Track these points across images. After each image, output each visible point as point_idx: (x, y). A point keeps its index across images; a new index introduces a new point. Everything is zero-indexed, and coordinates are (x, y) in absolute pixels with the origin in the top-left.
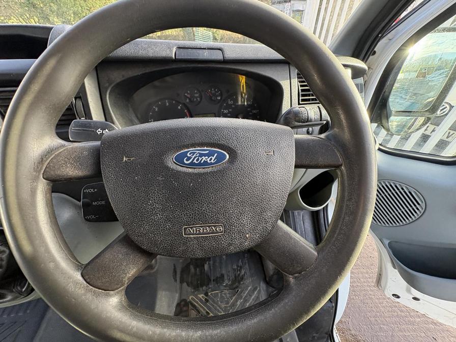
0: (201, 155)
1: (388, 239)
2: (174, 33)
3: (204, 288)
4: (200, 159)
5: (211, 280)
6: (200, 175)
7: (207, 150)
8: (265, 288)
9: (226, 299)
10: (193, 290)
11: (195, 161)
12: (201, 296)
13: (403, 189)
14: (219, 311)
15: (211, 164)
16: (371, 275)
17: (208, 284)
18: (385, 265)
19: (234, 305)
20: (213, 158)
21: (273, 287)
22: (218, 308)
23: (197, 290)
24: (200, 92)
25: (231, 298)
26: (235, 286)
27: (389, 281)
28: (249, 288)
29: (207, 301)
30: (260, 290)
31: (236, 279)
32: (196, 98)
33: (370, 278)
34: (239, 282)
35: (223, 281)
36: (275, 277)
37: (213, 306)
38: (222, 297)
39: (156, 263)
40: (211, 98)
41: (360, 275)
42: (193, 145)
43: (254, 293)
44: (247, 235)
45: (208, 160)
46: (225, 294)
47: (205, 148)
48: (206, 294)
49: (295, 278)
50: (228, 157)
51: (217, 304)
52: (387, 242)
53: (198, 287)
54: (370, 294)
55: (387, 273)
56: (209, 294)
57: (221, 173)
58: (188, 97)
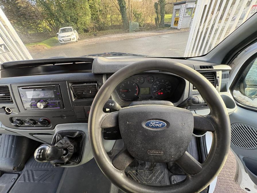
0: (156, 124)
1: (242, 155)
2: (118, 24)
3: (136, 167)
4: (156, 125)
5: (139, 164)
6: (155, 131)
7: (158, 121)
8: (167, 173)
9: (147, 175)
10: (130, 168)
11: (153, 126)
12: (134, 171)
13: (252, 129)
14: (143, 181)
15: (160, 127)
16: (232, 174)
17: (138, 166)
18: (241, 171)
19: (151, 179)
20: (161, 125)
21: (172, 173)
22: (143, 179)
23: (132, 168)
24: (144, 78)
25: (150, 175)
26: (151, 169)
27: (243, 180)
28: (159, 171)
29: (137, 174)
30: (164, 173)
31: (152, 165)
32: (142, 80)
33: (231, 175)
34: (154, 167)
35: (145, 165)
36: (174, 168)
37: (140, 178)
38: (144, 173)
39: (113, 152)
40: (149, 81)
41: (225, 173)
42: (153, 119)
43: (161, 174)
44: (173, 156)
45: (159, 126)
46: (146, 172)
47: (157, 121)
48: (137, 171)
49: (192, 176)
50: (166, 124)
51: (142, 177)
52: (242, 157)
53: (132, 167)
54: (231, 185)
55: (241, 175)
56: (138, 171)
57: (164, 131)
58: (138, 80)
